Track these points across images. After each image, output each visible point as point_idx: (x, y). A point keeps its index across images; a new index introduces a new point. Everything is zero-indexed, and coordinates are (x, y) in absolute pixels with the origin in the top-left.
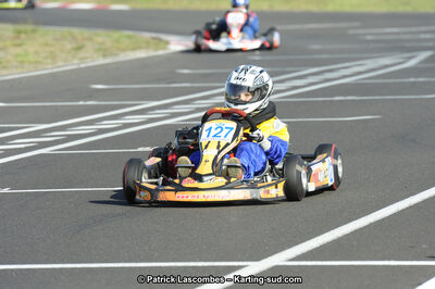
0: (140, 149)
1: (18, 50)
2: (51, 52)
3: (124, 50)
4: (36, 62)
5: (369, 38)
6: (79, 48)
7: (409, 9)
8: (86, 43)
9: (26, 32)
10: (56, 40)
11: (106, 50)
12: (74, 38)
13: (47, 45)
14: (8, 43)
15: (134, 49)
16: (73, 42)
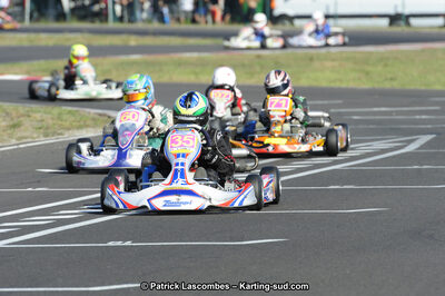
0: (111, 244)
3: (69, 129)
5: (355, 117)
6: (14, 126)
7: (396, 85)
8: (22, 119)
11: (47, 128)
12: (7, 114)
15: (79, 128)
16: (8, 119)
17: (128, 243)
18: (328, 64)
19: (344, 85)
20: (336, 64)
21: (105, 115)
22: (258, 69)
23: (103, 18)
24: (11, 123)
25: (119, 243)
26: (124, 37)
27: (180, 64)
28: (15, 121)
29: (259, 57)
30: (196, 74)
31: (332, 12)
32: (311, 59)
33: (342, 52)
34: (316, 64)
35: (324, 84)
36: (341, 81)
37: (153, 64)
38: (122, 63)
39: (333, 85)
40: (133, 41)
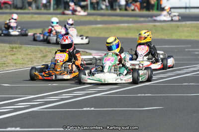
0: (85, 109)
1: (13, 57)
2: (30, 58)
4: (23, 63)
5: (196, 53)
6: (44, 57)
8: (48, 53)
9: (16, 48)
10: (32, 52)
12: (41, 51)
13: (27, 54)
14: (8, 53)
16: (41, 53)
17: (92, 109)
18: (186, 29)
19: (192, 38)
20: (189, 29)
21: (85, 52)
22: (154, 31)
23: (86, 8)
24: (43, 55)
25: (88, 109)
26: (95, 17)
27: (119, 29)
28: (45, 54)
29: (155, 26)
30: (126, 33)
31: (188, 6)
32: (178, 27)
33: (192, 24)
34: (180, 29)
35: (183, 38)
36: (191, 36)
37: (107, 29)
38: (93, 29)
39: (187, 38)
40: (99, 19)
